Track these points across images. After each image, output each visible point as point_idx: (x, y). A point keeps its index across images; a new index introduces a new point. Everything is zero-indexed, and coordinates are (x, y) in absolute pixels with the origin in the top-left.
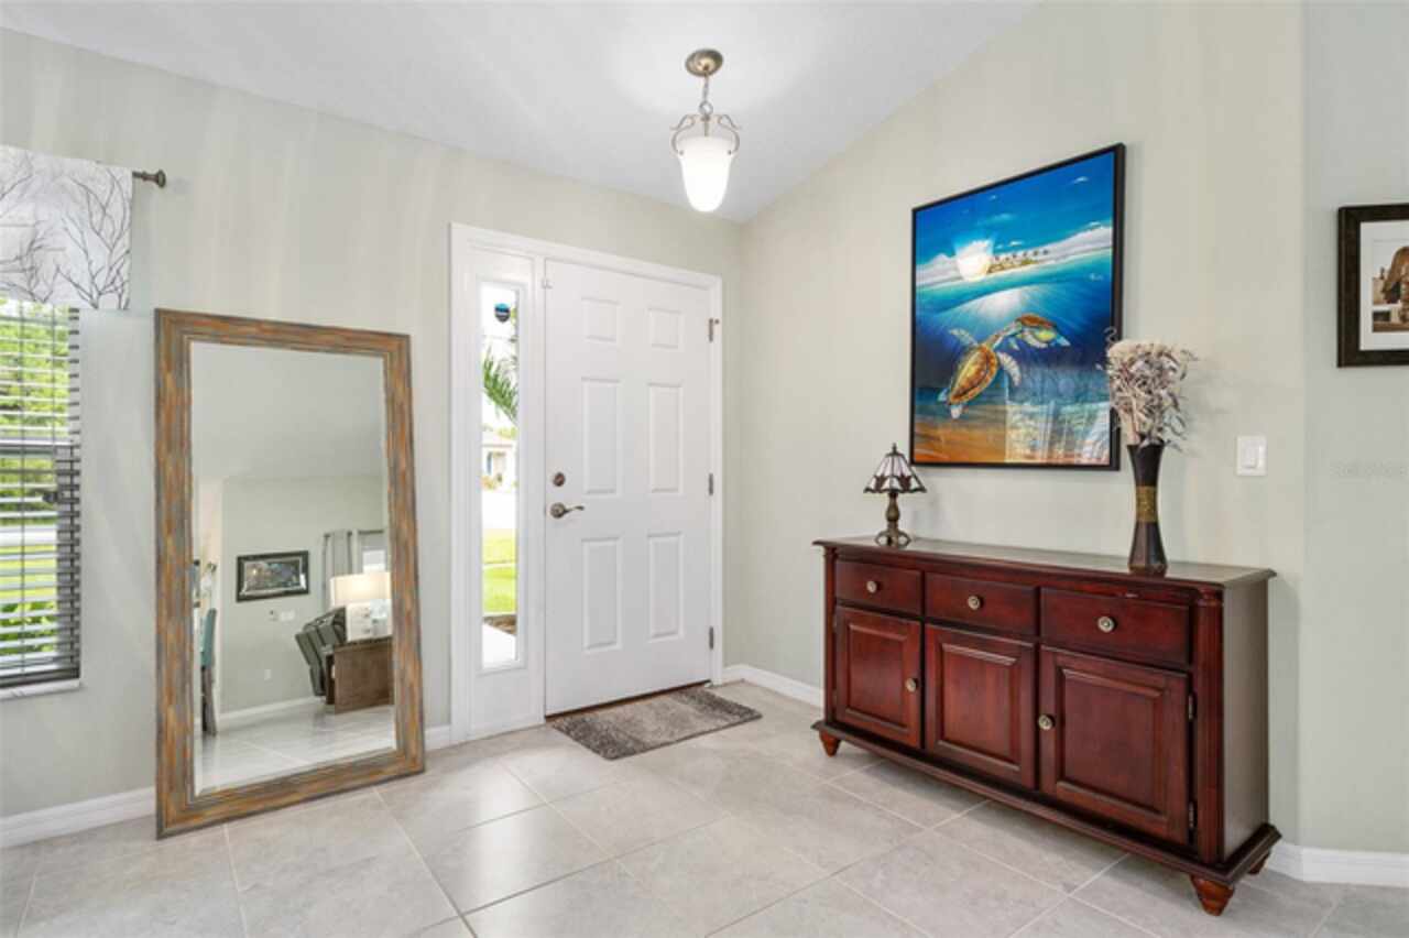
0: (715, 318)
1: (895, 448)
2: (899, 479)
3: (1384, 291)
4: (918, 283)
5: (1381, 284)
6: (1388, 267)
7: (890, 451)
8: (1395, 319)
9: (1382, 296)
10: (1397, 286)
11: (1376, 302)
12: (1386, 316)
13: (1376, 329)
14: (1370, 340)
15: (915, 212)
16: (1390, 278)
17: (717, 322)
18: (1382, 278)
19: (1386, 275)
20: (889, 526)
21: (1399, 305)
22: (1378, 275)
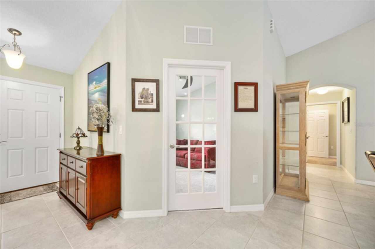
0: (61, 96)
1: (79, 127)
2: (76, 134)
3: (140, 96)
4: (89, 90)
5: (140, 95)
6: (141, 91)
7: (78, 128)
8: (143, 102)
9: (140, 97)
10: (143, 96)
11: (139, 99)
12: (141, 101)
13: (139, 104)
14: (137, 106)
15: (88, 74)
16: (142, 94)
17: (62, 97)
18: (140, 94)
19: (141, 93)
20: (77, 145)
21: (143, 99)
22: (139, 93)
